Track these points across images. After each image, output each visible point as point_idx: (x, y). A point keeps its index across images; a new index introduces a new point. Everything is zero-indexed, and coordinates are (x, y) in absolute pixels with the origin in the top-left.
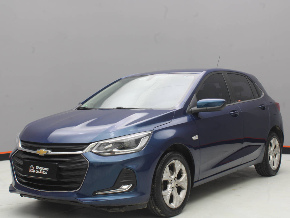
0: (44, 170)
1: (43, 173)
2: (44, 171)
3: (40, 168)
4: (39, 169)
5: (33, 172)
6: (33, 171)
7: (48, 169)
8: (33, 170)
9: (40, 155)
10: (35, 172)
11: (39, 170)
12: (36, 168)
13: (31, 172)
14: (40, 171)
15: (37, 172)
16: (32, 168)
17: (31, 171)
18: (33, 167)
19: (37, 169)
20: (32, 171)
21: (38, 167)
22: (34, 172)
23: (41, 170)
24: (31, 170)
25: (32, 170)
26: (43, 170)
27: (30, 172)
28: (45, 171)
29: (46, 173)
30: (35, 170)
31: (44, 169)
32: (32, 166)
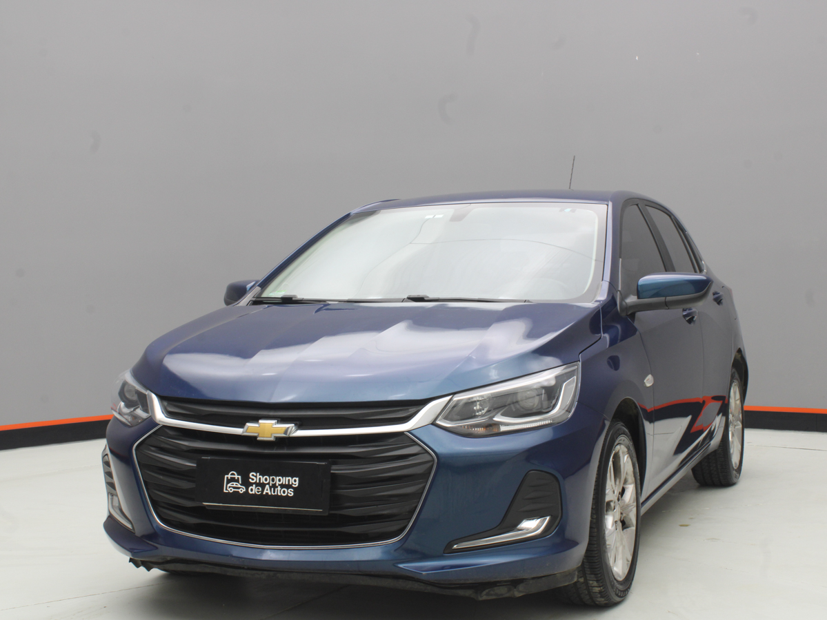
0: (279, 485)
1: (280, 492)
2: (282, 486)
3: (266, 480)
4: (263, 480)
5: (239, 490)
6: (239, 488)
7: (295, 481)
8: (239, 486)
9: (258, 439)
10: (247, 492)
11: (263, 486)
12: (250, 480)
13: (231, 490)
14: (267, 486)
15: (254, 490)
16: (233, 480)
17: (229, 488)
18: (236, 476)
19: (255, 483)
20: (233, 490)
21: (256, 477)
22: (242, 490)
23: (269, 484)
24: (229, 485)
25: (234, 486)
26: (278, 483)
27: (225, 491)
28: (288, 486)
29: (291, 493)
30: (246, 483)
31: (280, 480)
32: (233, 474)
